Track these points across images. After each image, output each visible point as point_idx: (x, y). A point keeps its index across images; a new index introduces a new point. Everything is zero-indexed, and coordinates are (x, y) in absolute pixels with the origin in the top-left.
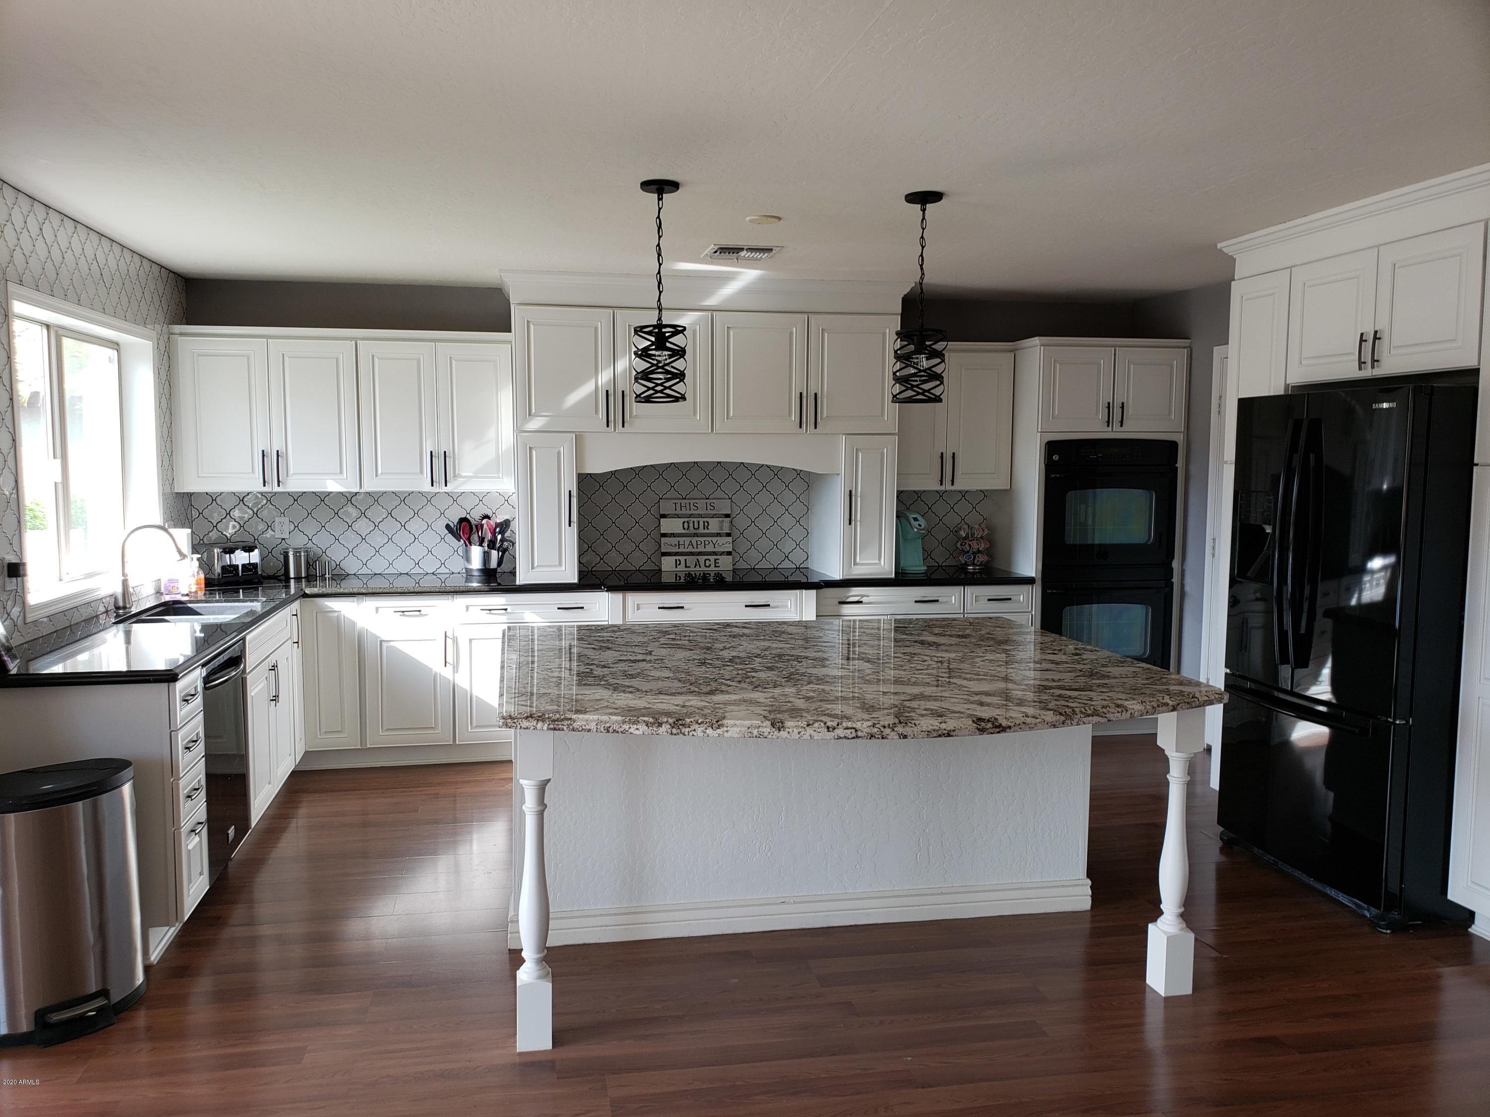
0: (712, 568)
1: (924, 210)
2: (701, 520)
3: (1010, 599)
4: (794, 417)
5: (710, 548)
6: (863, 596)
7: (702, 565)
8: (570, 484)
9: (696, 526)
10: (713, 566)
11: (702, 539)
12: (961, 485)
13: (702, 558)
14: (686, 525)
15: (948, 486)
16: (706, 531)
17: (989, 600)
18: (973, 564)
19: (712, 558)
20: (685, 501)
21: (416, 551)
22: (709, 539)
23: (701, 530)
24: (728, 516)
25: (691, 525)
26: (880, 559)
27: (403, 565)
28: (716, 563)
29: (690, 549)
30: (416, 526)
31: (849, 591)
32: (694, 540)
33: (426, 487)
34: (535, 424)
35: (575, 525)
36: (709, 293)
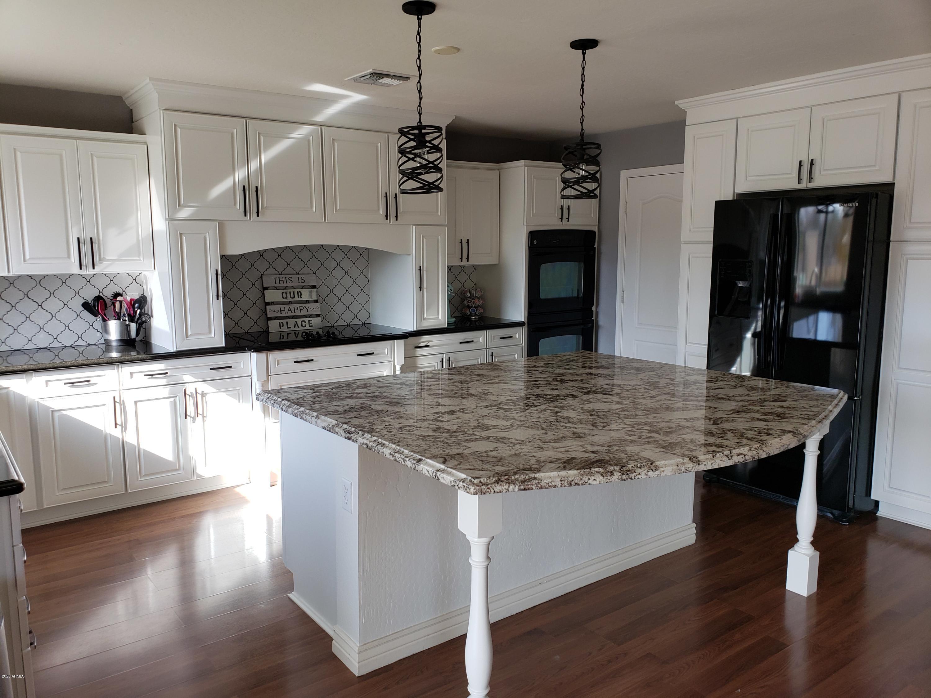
0: (307, 327)
1: (584, 54)
2: (296, 291)
3: (512, 337)
4: (382, 211)
5: (304, 312)
6: (429, 342)
7: (300, 325)
9: (292, 296)
10: (307, 326)
11: (298, 306)
12: (473, 261)
13: (299, 321)
14: (284, 295)
15: (465, 263)
16: (300, 299)
17: (501, 338)
18: (475, 315)
19: (306, 320)
20: (281, 276)
22: (303, 305)
23: (296, 299)
24: (314, 287)
25: (288, 295)
26: (438, 315)
27: (42, 341)
28: (309, 324)
29: (290, 314)
30: (53, 305)
31: (421, 338)
32: (292, 306)
33: (75, 270)
34: (184, 213)
35: (221, 298)
36: (318, 111)
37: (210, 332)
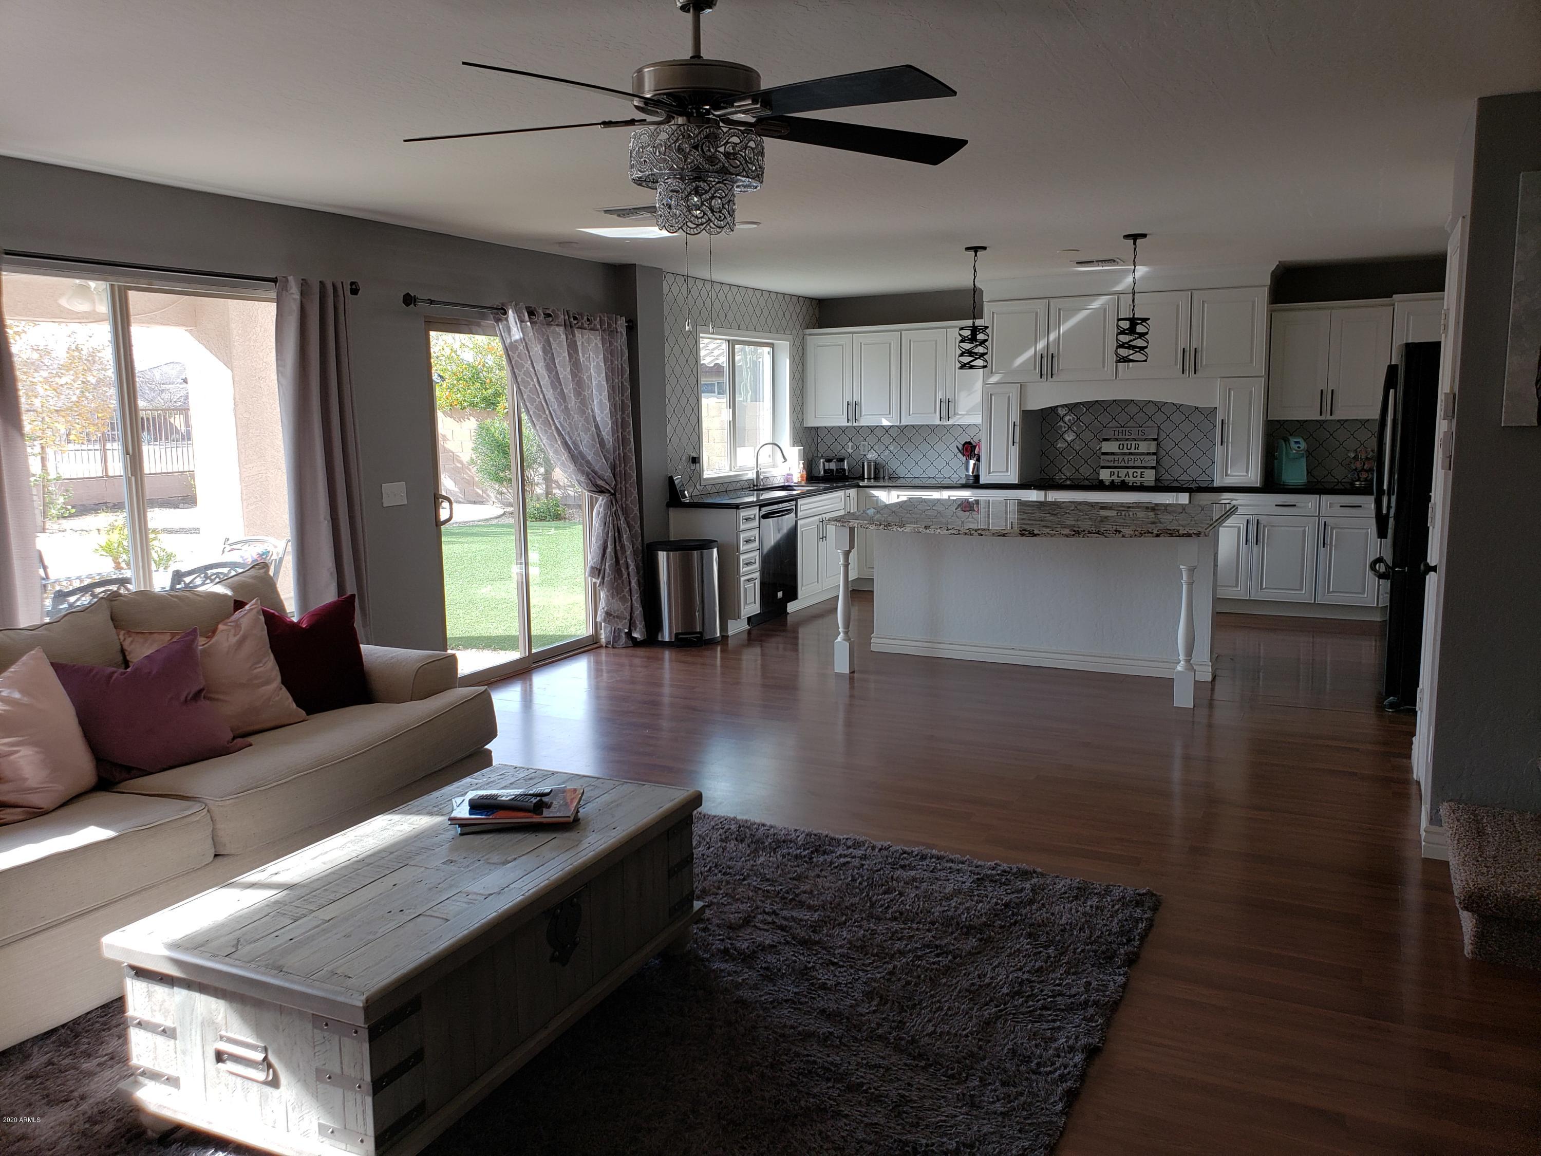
0: (1139, 478)
1: (1135, 244)
2: (1134, 443)
3: (1360, 506)
4: (1179, 366)
5: (1138, 464)
7: (1131, 475)
8: (1016, 417)
9: (1129, 447)
10: (1139, 476)
11: (1132, 457)
12: (1339, 415)
13: (1131, 471)
14: (1121, 446)
15: (1327, 417)
16: (1136, 451)
17: (1341, 506)
18: (1359, 480)
19: (1139, 471)
20: (1124, 429)
21: (939, 463)
22: (1138, 457)
23: (1133, 451)
24: (1155, 440)
25: (1125, 446)
26: (1247, 472)
27: (932, 472)
28: (1141, 475)
29: (1123, 464)
30: (940, 447)
31: (1221, 496)
32: (1126, 458)
33: (938, 422)
34: (994, 379)
35: (1017, 445)
37: (1007, 471)
